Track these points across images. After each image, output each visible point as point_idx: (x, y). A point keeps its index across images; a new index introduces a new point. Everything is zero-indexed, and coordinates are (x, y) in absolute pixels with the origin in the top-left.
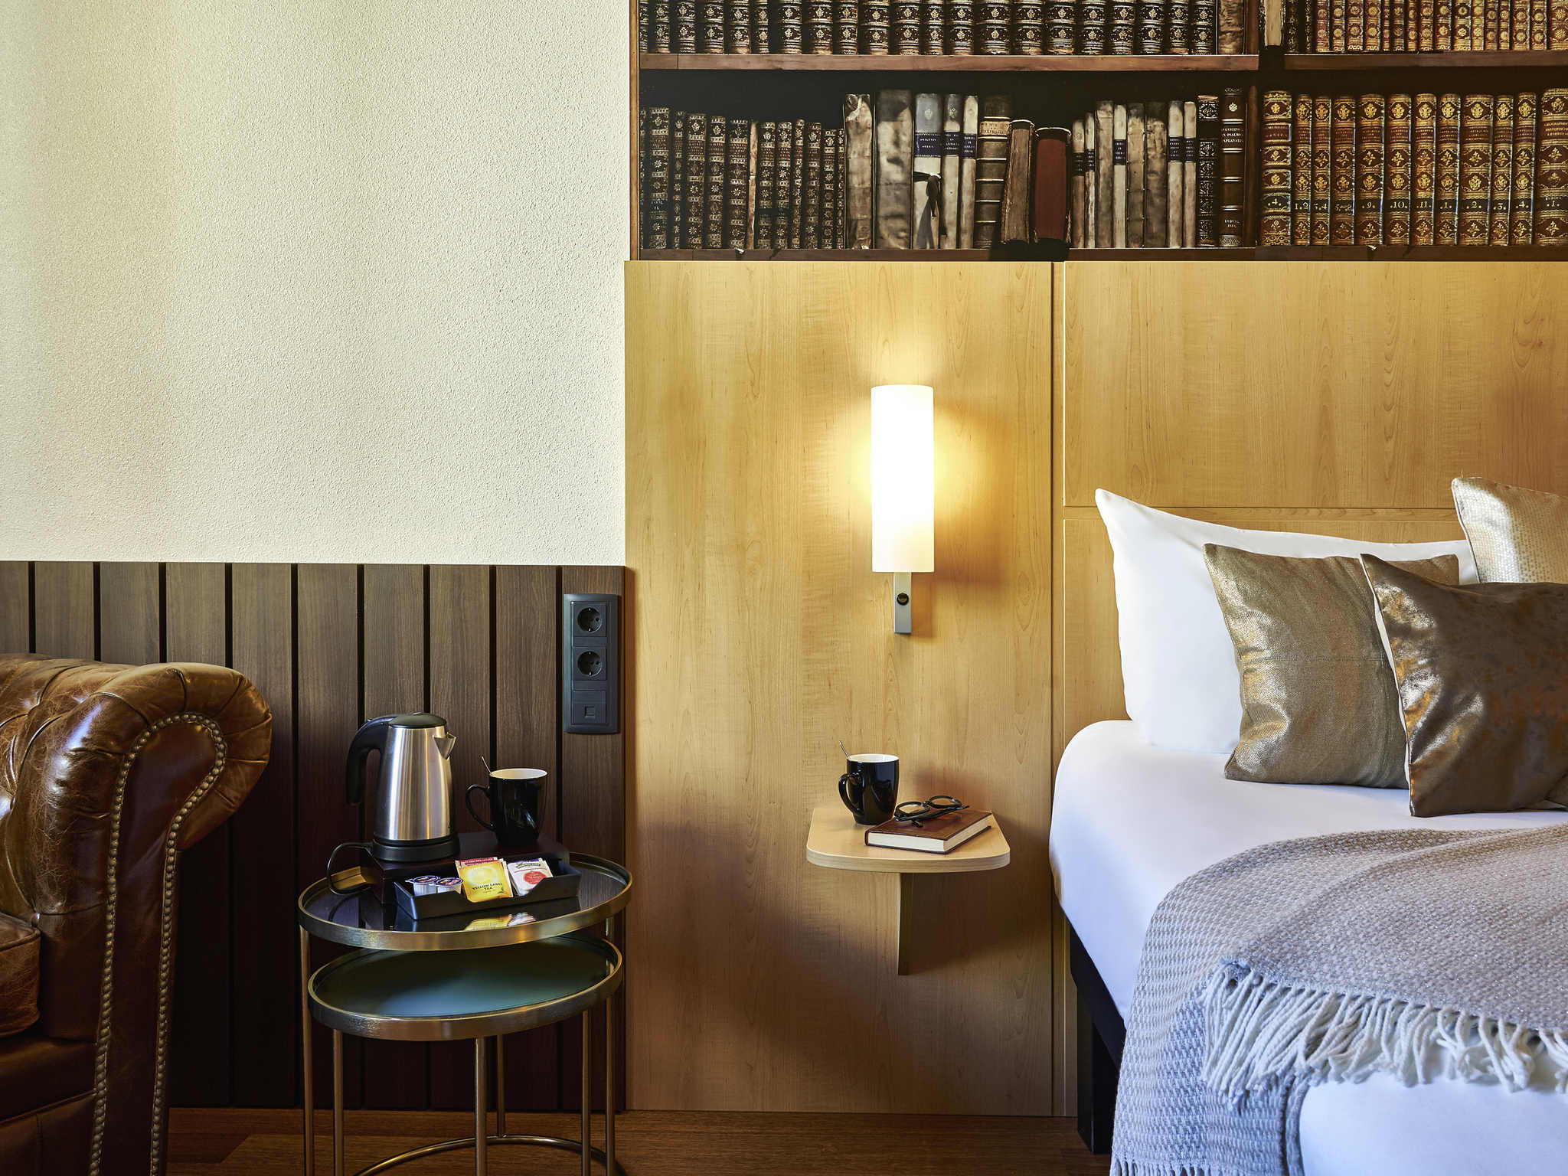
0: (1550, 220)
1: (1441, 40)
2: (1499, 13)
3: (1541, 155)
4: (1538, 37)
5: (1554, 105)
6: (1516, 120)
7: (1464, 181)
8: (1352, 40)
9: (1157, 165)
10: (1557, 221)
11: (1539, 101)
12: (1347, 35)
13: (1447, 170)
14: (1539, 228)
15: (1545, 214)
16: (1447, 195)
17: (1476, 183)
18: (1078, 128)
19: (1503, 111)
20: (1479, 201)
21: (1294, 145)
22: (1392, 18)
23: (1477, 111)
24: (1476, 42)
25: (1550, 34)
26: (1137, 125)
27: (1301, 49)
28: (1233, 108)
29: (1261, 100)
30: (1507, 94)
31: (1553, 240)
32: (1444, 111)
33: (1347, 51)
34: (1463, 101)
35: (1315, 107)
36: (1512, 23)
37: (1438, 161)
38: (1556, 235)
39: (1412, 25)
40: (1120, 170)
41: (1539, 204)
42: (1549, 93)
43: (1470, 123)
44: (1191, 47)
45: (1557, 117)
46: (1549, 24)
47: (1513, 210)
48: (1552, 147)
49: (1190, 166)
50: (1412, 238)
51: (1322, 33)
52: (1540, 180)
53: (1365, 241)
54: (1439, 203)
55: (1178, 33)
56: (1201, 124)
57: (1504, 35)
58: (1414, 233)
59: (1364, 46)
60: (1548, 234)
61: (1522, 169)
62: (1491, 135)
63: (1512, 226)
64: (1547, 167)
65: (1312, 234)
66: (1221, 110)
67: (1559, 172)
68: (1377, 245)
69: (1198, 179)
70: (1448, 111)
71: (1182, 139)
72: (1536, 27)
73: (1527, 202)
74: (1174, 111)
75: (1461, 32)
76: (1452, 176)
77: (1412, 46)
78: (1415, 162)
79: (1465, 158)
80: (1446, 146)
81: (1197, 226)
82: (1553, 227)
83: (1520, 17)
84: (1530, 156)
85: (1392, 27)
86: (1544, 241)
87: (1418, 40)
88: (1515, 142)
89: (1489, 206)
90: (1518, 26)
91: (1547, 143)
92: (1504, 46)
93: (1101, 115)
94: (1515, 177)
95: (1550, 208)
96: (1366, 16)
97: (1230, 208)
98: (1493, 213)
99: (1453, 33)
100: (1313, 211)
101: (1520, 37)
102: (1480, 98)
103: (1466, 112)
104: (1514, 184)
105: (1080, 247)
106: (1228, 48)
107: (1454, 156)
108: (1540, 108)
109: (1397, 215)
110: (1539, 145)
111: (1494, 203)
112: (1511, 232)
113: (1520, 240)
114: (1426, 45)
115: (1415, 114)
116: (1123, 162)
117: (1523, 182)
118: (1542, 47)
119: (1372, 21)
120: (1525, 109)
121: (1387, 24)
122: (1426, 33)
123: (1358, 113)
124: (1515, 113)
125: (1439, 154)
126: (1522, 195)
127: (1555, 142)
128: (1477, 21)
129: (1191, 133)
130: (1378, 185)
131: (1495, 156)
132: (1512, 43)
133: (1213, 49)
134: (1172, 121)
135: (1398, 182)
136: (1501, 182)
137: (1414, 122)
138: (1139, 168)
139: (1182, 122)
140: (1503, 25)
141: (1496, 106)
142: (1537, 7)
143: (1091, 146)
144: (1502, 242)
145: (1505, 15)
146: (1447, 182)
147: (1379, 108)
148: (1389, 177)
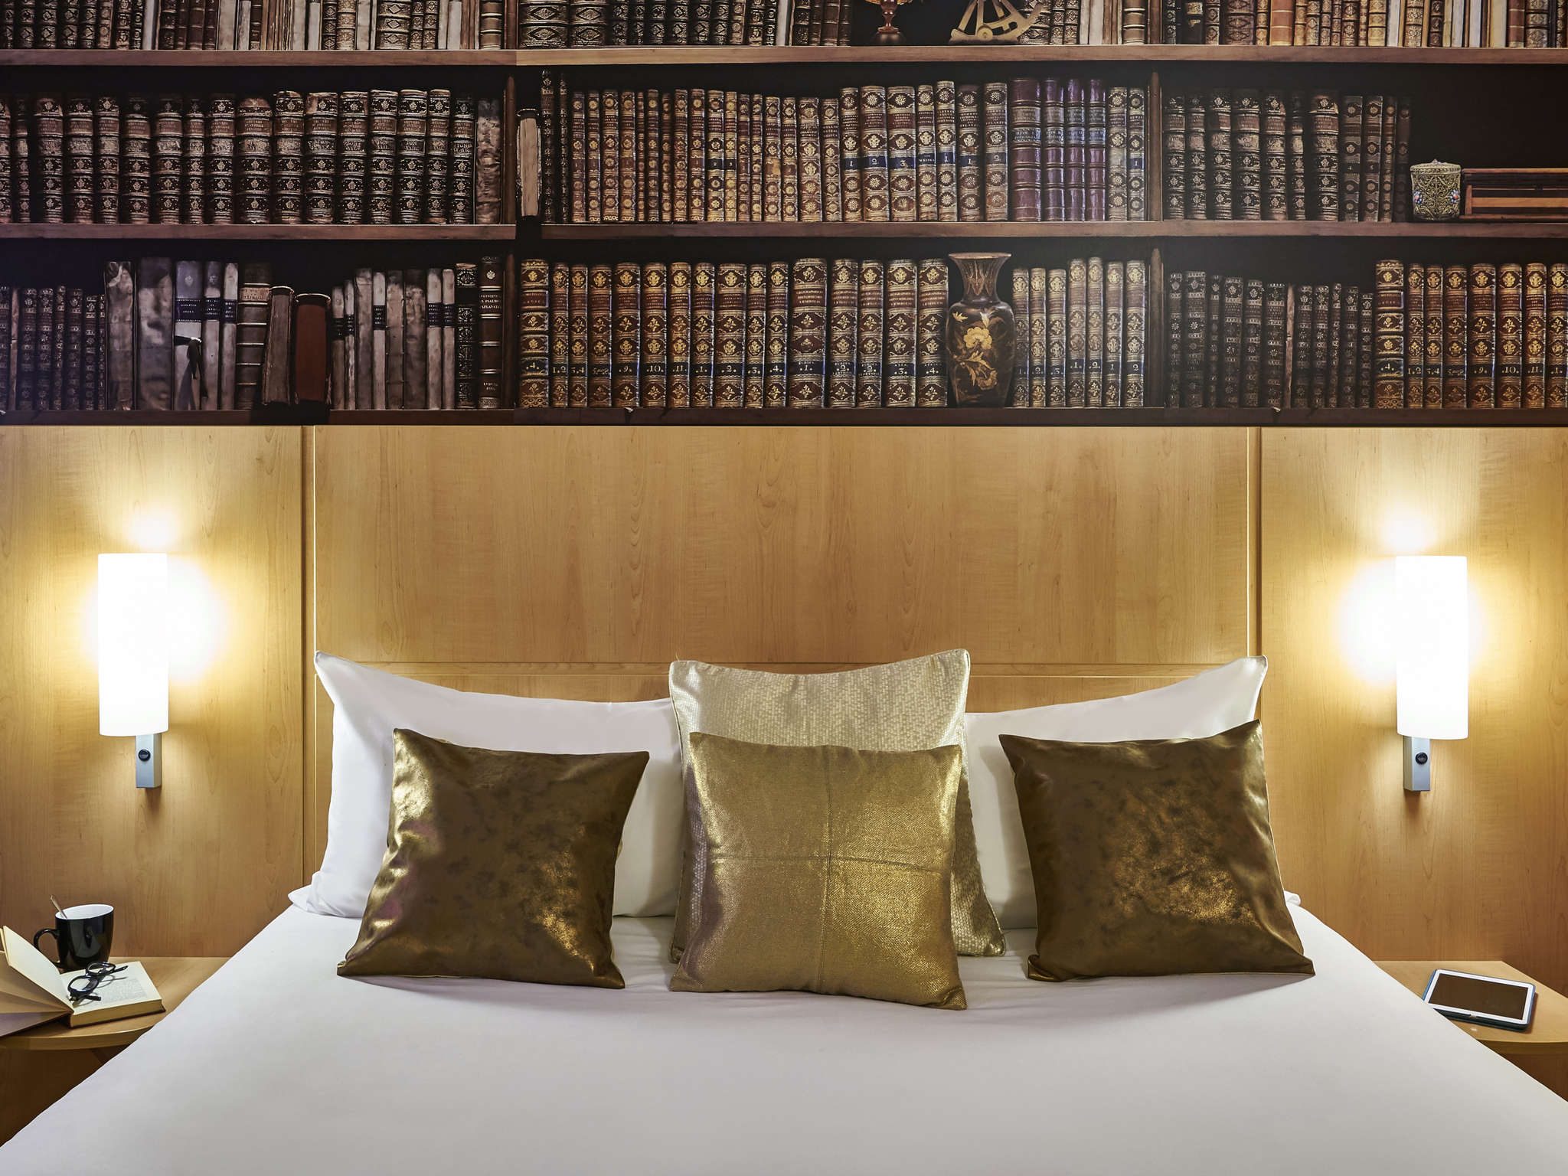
0: (803, 384)
1: (695, 212)
2: (751, 185)
3: (793, 322)
4: (789, 209)
5: (805, 274)
6: (768, 288)
7: (719, 346)
8: (608, 211)
9: (416, 330)
10: (810, 385)
11: (791, 269)
12: (602, 206)
13: (701, 337)
14: (792, 391)
15: (799, 378)
16: (703, 359)
17: (730, 348)
18: (337, 294)
19: (756, 279)
20: (734, 366)
21: (551, 311)
22: (646, 191)
23: (731, 280)
24: (729, 214)
25: (800, 206)
26: (396, 292)
27: (558, 218)
28: (491, 275)
29: (518, 269)
30: (760, 262)
31: (806, 403)
32: (698, 279)
33: (603, 221)
34: (717, 270)
35: (571, 275)
36: (764, 196)
37: (693, 327)
38: (809, 397)
39: (666, 196)
40: (379, 336)
41: (792, 368)
42: (800, 263)
43: (724, 291)
44: (449, 216)
45: (809, 286)
46: (800, 197)
47: (767, 374)
48: (805, 314)
49: (449, 332)
50: (668, 400)
51: (578, 204)
52: (792, 346)
53: (621, 403)
54: (694, 366)
55: (436, 204)
56: (459, 291)
57: (756, 208)
58: (670, 396)
59: (620, 216)
60: (802, 397)
61: (775, 335)
62: (745, 302)
63: (767, 389)
64: (799, 333)
65: (570, 396)
66: (479, 278)
67: (811, 338)
68: (634, 407)
69: (457, 344)
70: (702, 279)
71: (441, 305)
72: (787, 200)
73: (781, 366)
74: (432, 279)
75: (715, 204)
76: (707, 341)
77: (666, 217)
78: (670, 328)
79: (719, 324)
80: (701, 313)
81: (456, 388)
82: (806, 391)
83: (771, 189)
84: (783, 321)
85: (647, 199)
86: (798, 403)
87: (672, 211)
88: (768, 309)
89: (744, 369)
90: (770, 199)
91: (799, 310)
92: (757, 218)
93: (360, 282)
94: (769, 342)
95: (803, 373)
96: (621, 188)
97: (489, 371)
98: (747, 377)
99: (706, 205)
100: (571, 375)
101: (772, 209)
102: (733, 267)
103: (720, 280)
104: (768, 349)
105: (341, 408)
106: (486, 218)
107: (709, 322)
108: (792, 277)
109: (653, 379)
110: (791, 312)
111: (748, 367)
112: (765, 395)
113: (774, 403)
114: (680, 216)
115: (670, 282)
116: (382, 327)
117: (776, 347)
118: (794, 219)
119: (627, 192)
120: (777, 278)
121: (641, 195)
122: (680, 204)
123: (614, 281)
124: (768, 282)
125: (694, 321)
126: (776, 360)
127: (807, 309)
128: (729, 194)
129: (449, 299)
130: (634, 350)
131: (749, 322)
132: (764, 214)
133: (470, 218)
134: (430, 288)
135: (654, 347)
136: (755, 347)
137: (669, 289)
138: (398, 333)
139: (440, 289)
140: (755, 198)
141: (749, 275)
142: (787, 180)
143: (350, 311)
144: (757, 405)
145: (757, 188)
146: (702, 347)
147: (635, 276)
148: (645, 342)
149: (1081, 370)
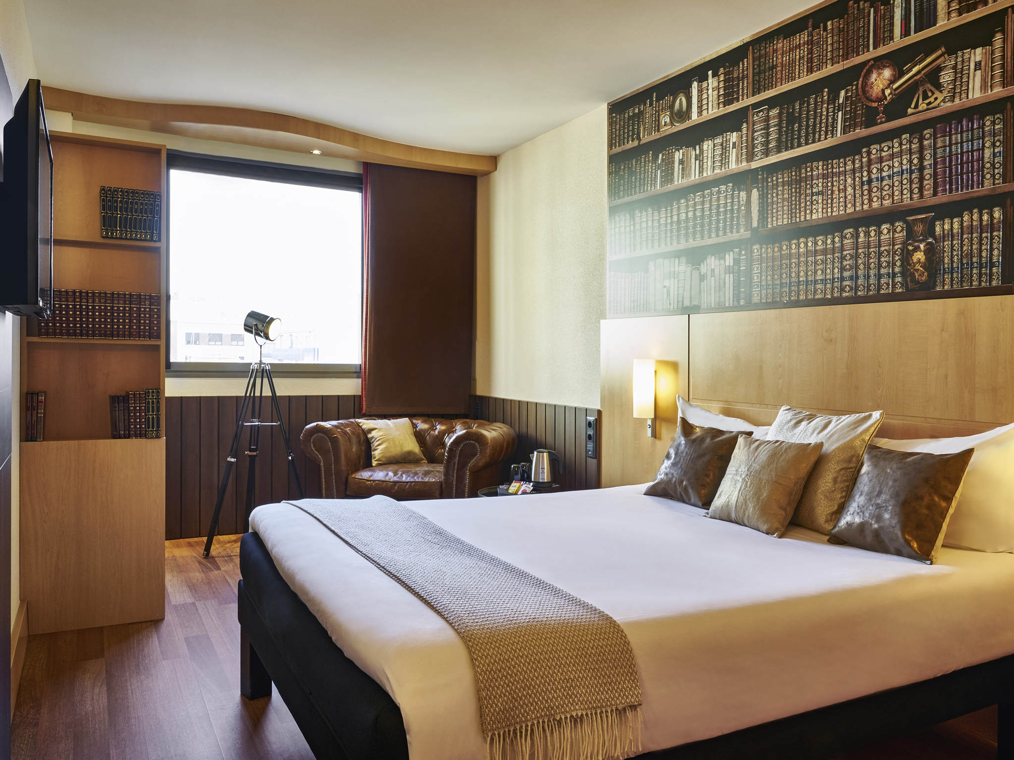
0: (846, 286)
1: (807, 216)
2: (827, 201)
3: (843, 258)
4: (841, 208)
5: (847, 236)
6: (833, 245)
7: (816, 272)
8: (779, 221)
9: (722, 276)
10: (849, 286)
11: (842, 235)
12: (777, 219)
13: (810, 268)
14: (842, 289)
15: (845, 283)
16: (810, 279)
17: (819, 272)
18: (702, 265)
19: (829, 241)
20: (821, 280)
21: (761, 264)
22: (792, 209)
23: (820, 243)
24: (819, 214)
25: (846, 206)
26: (717, 262)
27: (763, 227)
28: (743, 252)
29: (751, 247)
30: (830, 234)
31: (847, 294)
33: (777, 225)
34: (815, 239)
35: (767, 249)
36: (832, 204)
37: (807, 265)
38: (849, 292)
39: (798, 211)
40: (713, 278)
41: (842, 279)
42: (846, 231)
43: (817, 248)
44: (732, 232)
45: (848, 241)
46: (845, 202)
47: (833, 282)
48: (847, 254)
49: (732, 275)
50: (798, 297)
51: (769, 220)
52: (843, 269)
53: (783, 299)
54: (807, 282)
55: (728, 228)
56: (734, 259)
57: (829, 210)
58: (799, 295)
59: (783, 222)
60: (846, 292)
61: (836, 265)
62: (825, 252)
63: (833, 289)
64: (845, 263)
65: (767, 298)
66: (740, 254)
67: (849, 265)
68: (787, 300)
69: (734, 280)
70: (810, 244)
71: (729, 266)
72: (841, 204)
73: (838, 278)
74: (727, 256)
75: (814, 211)
76: (811, 270)
77: (798, 220)
78: (799, 266)
79: (816, 263)
80: (809, 259)
81: (734, 297)
82: (848, 289)
83: (835, 201)
84: (839, 259)
85: (791, 214)
86: (845, 295)
87: (800, 217)
88: (834, 254)
89: (824, 281)
90: (834, 205)
91: (845, 253)
92: (829, 214)
93: (708, 260)
94: (833, 269)
95: (846, 280)
96: (783, 211)
97: (743, 290)
98: (826, 284)
99: (811, 212)
100: (767, 289)
101: (835, 209)
102: (821, 237)
103: (816, 244)
104: (833, 271)
106: (742, 230)
107: (812, 262)
108: (843, 238)
109: (793, 288)
110: (842, 254)
111: (826, 280)
112: (832, 291)
113: (835, 295)
114: (802, 219)
115: (799, 246)
116: (714, 276)
117: (836, 270)
118: (843, 212)
119: (785, 212)
120: (837, 239)
121: (790, 212)
122: (803, 213)
123: (781, 249)
124: (833, 242)
125: (807, 262)
126: (836, 276)
127: (848, 252)
128: (820, 206)
129: (732, 264)
130: (787, 277)
131: (826, 260)
132: (832, 213)
133: (738, 232)
134: (726, 260)
135: (793, 275)
136: (828, 271)
137: (799, 250)
138: (717, 278)
139: (729, 259)
140: (829, 206)
141: (826, 240)
142: (841, 196)
143: (705, 272)
144: (829, 296)
145: (829, 201)
146: (810, 273)
147: (787, 246)
148: (790, 272)
149: (968, 268)
